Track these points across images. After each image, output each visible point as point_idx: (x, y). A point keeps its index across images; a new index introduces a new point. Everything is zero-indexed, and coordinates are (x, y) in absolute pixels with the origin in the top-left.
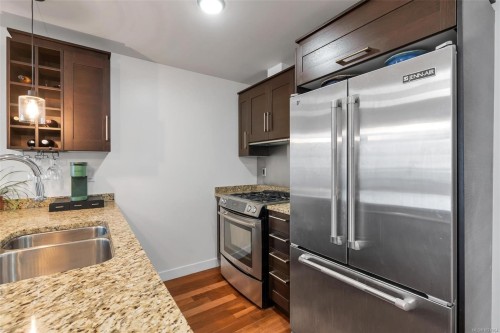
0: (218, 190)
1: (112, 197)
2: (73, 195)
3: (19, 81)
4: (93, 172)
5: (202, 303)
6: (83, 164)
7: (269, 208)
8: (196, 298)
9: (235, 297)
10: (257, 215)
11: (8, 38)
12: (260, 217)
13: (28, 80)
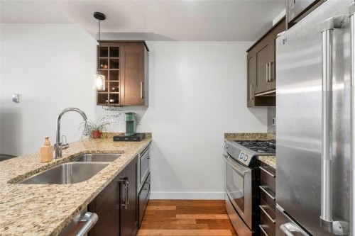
0: (227, 136)
1: (150, 135)
2: (127, 132)
3: (102, 68)
4: (140, 118)
5: (202, 228)
6: (130, 114)
7: (260, 158)
8: (199, 221)
9: (231, 234)
10: (247, 163)
11: (98, 46)
12: (250, 166)
13: (106, 67)
